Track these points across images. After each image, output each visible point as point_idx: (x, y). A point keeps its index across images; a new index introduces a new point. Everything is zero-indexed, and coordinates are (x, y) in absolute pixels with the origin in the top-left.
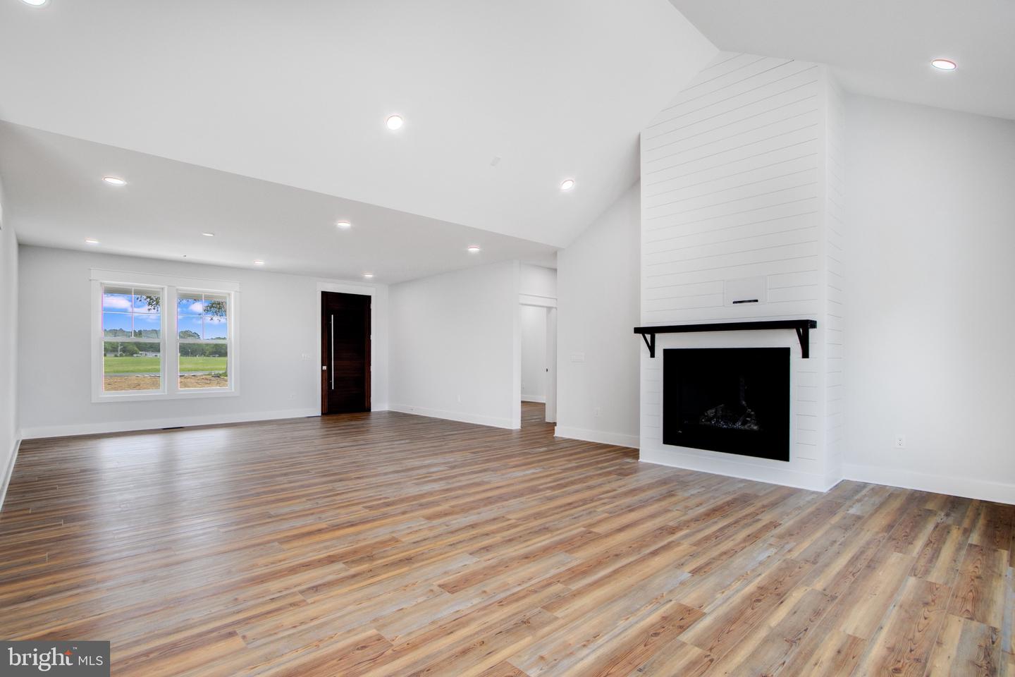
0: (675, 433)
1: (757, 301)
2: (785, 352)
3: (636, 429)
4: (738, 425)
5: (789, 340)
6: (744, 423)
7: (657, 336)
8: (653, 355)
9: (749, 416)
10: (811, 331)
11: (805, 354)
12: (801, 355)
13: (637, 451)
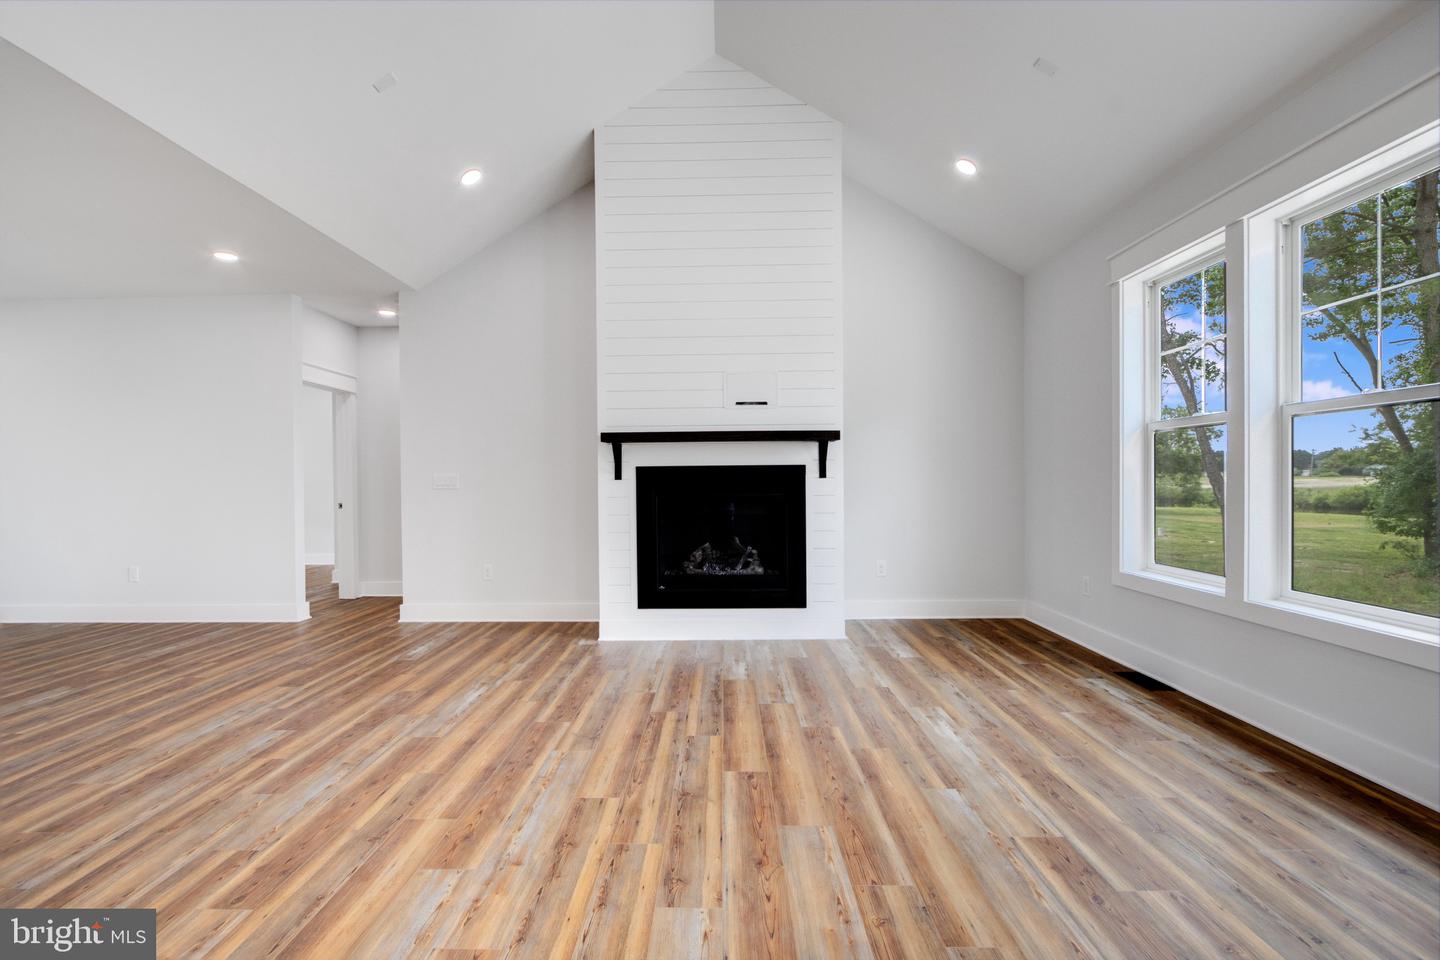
0: (655, 591)
1: (765, 403)
2: (800, 471)
3: (592, 591)
4: (739, 570)
5: (804, 455)
6: (746, 565)
7: (626, 447)
8: (618, 476)
9: (751, 555)
10: (831, 445)
11: (823, 474)
12: (818, 475)
13: (596, 625)
